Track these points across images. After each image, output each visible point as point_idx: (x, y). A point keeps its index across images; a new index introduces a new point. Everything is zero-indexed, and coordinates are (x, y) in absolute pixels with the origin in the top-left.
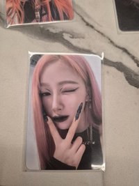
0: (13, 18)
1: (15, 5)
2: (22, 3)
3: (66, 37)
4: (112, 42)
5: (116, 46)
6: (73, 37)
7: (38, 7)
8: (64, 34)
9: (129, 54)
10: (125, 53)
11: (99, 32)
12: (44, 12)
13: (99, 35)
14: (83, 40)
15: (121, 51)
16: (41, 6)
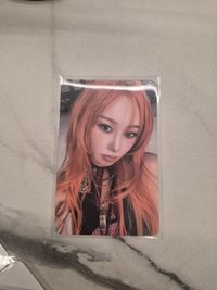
0: (64, 221)
1: (70, 198)
2: (81, 194)
3: (83, 259)
4: (153, 264)
5: (160, 271)
6: (93, 260)
7: (104, 206)
8: (79, 255)
9: (179, 282)
10: (173, 282)
11: (133, 248)
12: (113, 217)
13: (134, 254)
14: (108, 263)
15: (167, 278)
16: (110, 205)
